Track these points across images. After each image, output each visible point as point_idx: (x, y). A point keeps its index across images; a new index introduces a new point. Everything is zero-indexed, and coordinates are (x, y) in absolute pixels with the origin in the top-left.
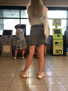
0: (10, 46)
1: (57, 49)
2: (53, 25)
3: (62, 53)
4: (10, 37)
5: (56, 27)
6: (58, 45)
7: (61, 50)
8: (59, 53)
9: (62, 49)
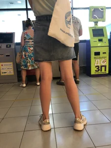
0: (11, 63)
1: (99, 65)
2: (90, 21)
3: (107, 72)
4: (10, 45)
5: (96, 23)
6: (100, 58)
7: (105, 66)
8: (101, 71)
9: (107, 64)
